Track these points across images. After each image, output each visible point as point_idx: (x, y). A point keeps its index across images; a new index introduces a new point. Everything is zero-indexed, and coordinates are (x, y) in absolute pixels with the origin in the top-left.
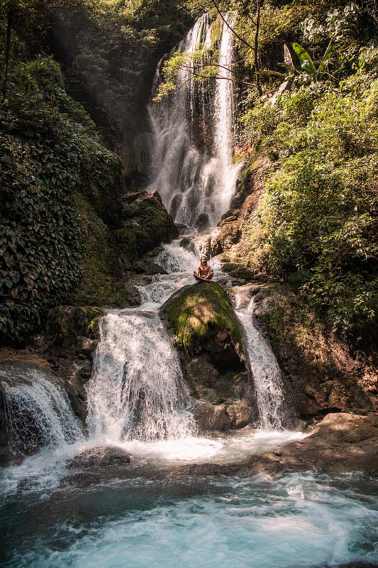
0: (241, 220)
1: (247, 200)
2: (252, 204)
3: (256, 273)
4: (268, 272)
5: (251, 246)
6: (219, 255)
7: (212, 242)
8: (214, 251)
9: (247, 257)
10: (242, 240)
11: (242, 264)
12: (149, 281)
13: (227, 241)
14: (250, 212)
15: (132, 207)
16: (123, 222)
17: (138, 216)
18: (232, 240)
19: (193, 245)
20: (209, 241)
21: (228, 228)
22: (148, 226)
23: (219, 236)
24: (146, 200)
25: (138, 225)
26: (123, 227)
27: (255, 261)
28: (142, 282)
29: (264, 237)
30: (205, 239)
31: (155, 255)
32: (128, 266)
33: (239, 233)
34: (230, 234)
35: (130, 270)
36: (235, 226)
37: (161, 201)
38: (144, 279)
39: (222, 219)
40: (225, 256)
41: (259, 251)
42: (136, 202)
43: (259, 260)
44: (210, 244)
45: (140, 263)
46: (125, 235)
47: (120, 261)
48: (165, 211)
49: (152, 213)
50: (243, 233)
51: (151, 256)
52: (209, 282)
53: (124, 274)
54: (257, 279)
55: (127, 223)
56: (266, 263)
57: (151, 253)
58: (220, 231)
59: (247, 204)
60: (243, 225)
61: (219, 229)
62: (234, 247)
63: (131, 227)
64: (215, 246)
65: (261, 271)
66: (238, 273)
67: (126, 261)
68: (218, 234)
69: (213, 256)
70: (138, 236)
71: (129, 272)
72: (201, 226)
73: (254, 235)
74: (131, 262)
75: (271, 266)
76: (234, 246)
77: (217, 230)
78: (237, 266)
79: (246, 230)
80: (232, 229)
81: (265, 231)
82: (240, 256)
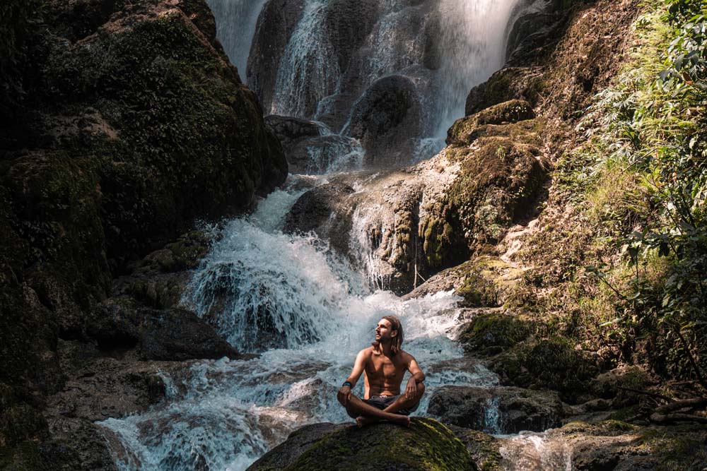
0: (549, 118)
1: (577, 25)
2: (597, 52)
3: (608, 364)
4: (659, 365)
5: (589, 239)
6: (452, 272)
7: (422, 214)
8: (431, 249)
9: (570, 289)
10: (551, 210)
11: (547, 318)
12: (153, 393)
13: (488, 208)
14: (588, 85)
15: (86, 53)
16: (48, 119)
17: (112, 95)
18: (508, 208)
19: (345, 223)
20: (412, 205)
21: (491, 153)
22: (154, 141)
23: (454, 189)
24: (147, 27)
25: (113, 134)
26: (47, 143)
27: (600, 309)
28: (125, 395)
29: (641, 207)
30: (396, 200)
31: (182, 267)
32: (67, 315)
33: (538, 179)
34: (502, 182)
35: (72, 334)
36: (520, 146)
37: (211, 30)
38: (133, 379)
39: (470, 111)
40: (477, 279)
41: (620, 273)
42: (105, 36)
43: (619, 309)
44: (414, 218)
45: (117, 307)
46: (56, 185)
47: (31, 297)
48: (230, 73)
49: (173, 83)
50: (555, 176)
51: (165, 269)
52: (403, 424)
53: (47, 355)
54: (608, 392)
55: (64, 127)
56: (648, 324)
57: (165, 256)
58: (457, 167)
59: (575, 49)
60: (557, 139)
61: (452, 158)
62: (516, 239)
63: (83, 143)
64: (437, 228)
65: (628, 359)
66: (530, 365)
67: (57, 296)
68: (449, 177)
69: (428, 272)
70: (109, 182)
71: (68, 347)
72: (382, 130)
73: (602, 193)
74: (80, 299)
75: (670, 343)
76: (514, 233)
77: (444, 162)
78: (524, 331)
79: (569, 169)
80: (510, 160)
81: (648, 183)
82: (538, 282)
